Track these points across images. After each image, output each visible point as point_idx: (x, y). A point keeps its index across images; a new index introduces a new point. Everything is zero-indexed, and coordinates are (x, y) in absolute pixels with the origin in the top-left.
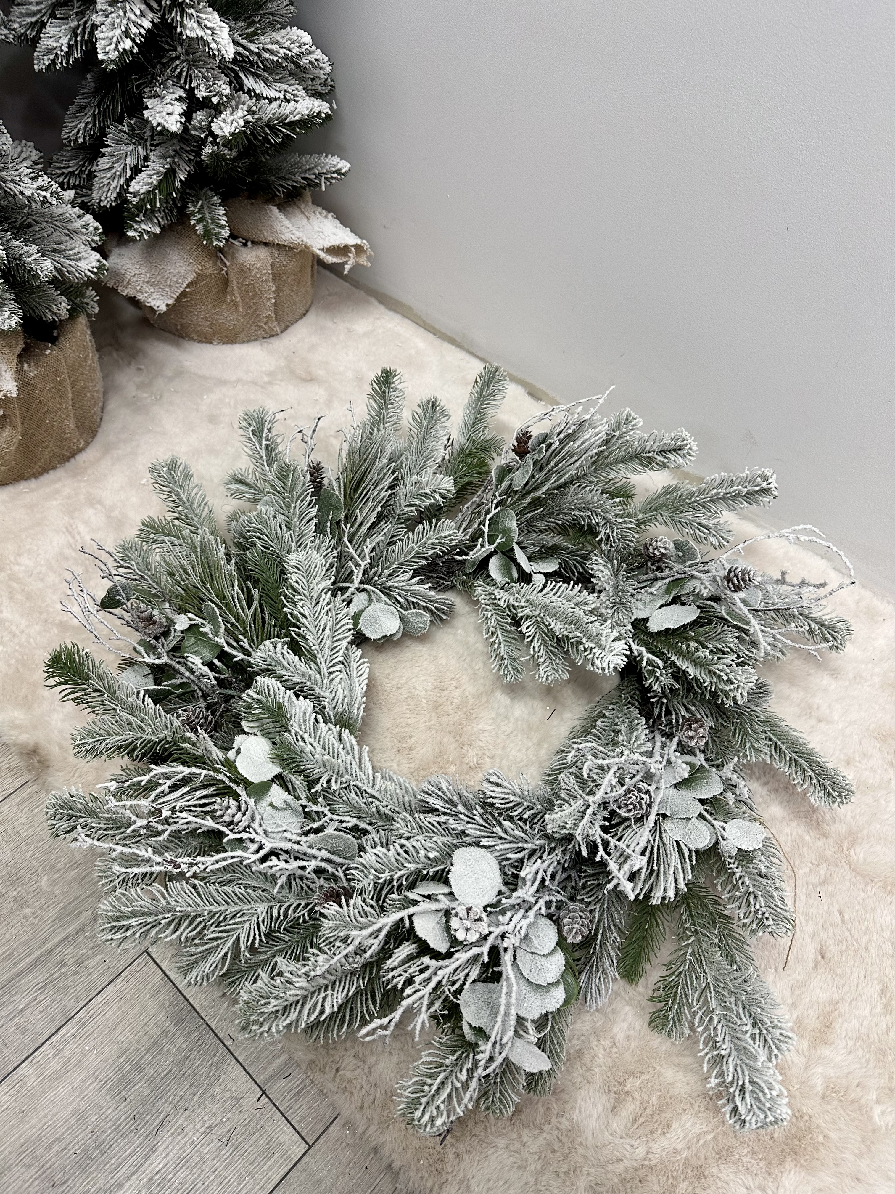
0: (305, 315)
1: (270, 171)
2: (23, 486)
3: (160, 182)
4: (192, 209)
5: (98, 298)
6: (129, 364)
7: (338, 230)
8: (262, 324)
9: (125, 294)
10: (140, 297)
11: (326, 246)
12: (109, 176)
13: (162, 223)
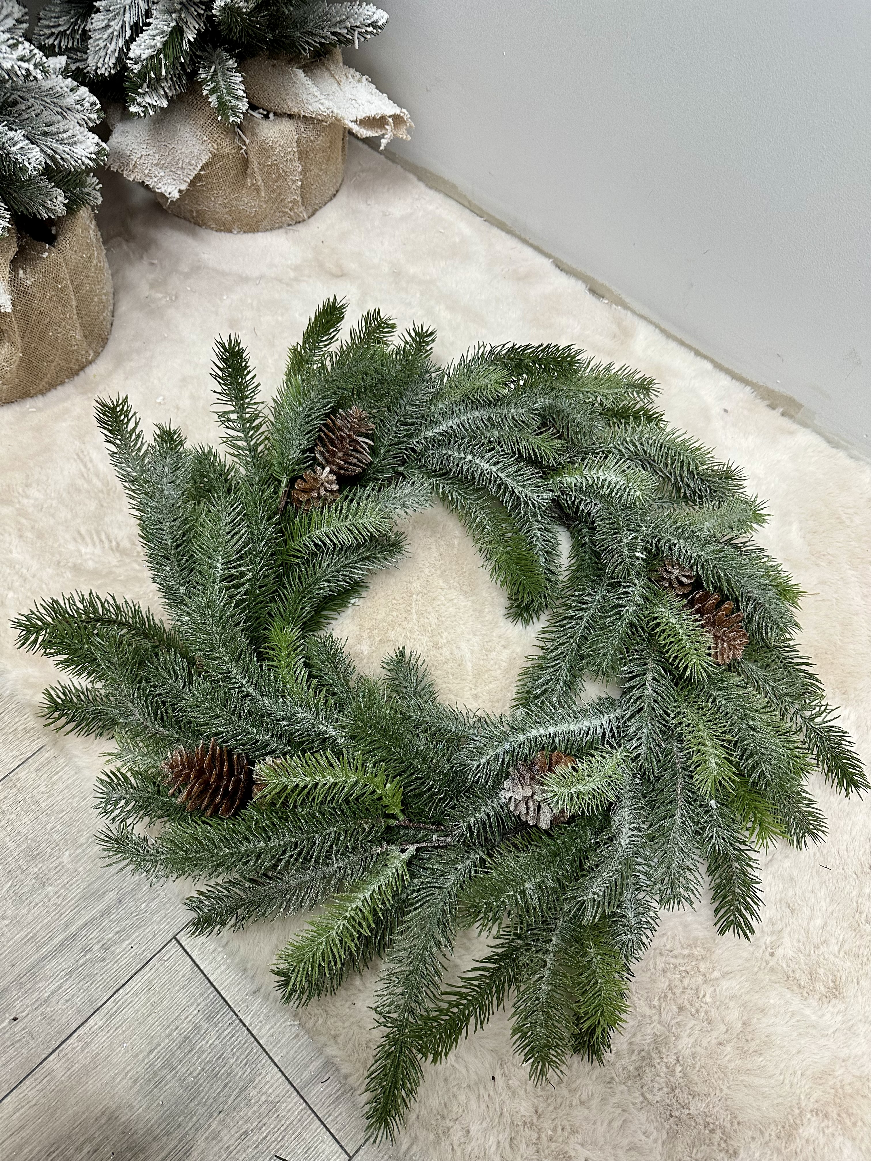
0: (334, 195)
1: (295, 24)
2: (29, 405)
3: (165, 44)
4: (203, 76)
5: (101, 186)
6: (141, 257)
7: (374, 97)
8: (287, 210)
9: (131, 179)
10: (149, 182)
11: (359, 118)
12: (105, 37)
13: (170, 94)
